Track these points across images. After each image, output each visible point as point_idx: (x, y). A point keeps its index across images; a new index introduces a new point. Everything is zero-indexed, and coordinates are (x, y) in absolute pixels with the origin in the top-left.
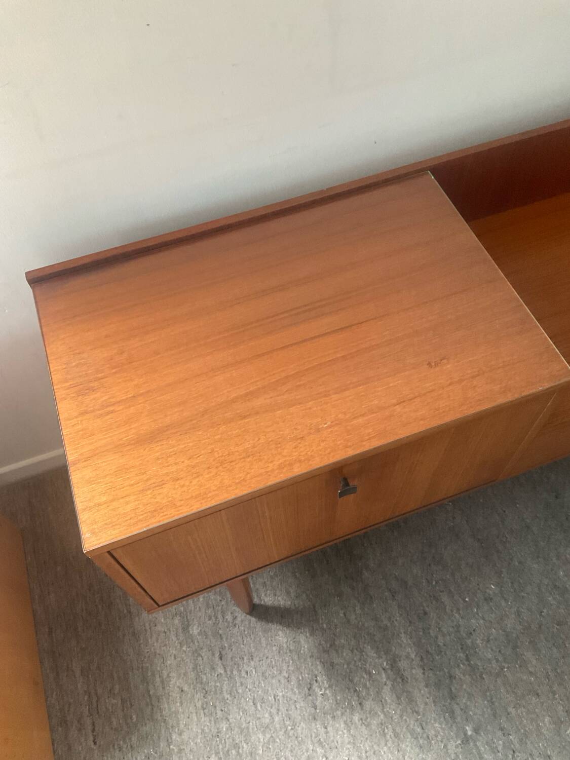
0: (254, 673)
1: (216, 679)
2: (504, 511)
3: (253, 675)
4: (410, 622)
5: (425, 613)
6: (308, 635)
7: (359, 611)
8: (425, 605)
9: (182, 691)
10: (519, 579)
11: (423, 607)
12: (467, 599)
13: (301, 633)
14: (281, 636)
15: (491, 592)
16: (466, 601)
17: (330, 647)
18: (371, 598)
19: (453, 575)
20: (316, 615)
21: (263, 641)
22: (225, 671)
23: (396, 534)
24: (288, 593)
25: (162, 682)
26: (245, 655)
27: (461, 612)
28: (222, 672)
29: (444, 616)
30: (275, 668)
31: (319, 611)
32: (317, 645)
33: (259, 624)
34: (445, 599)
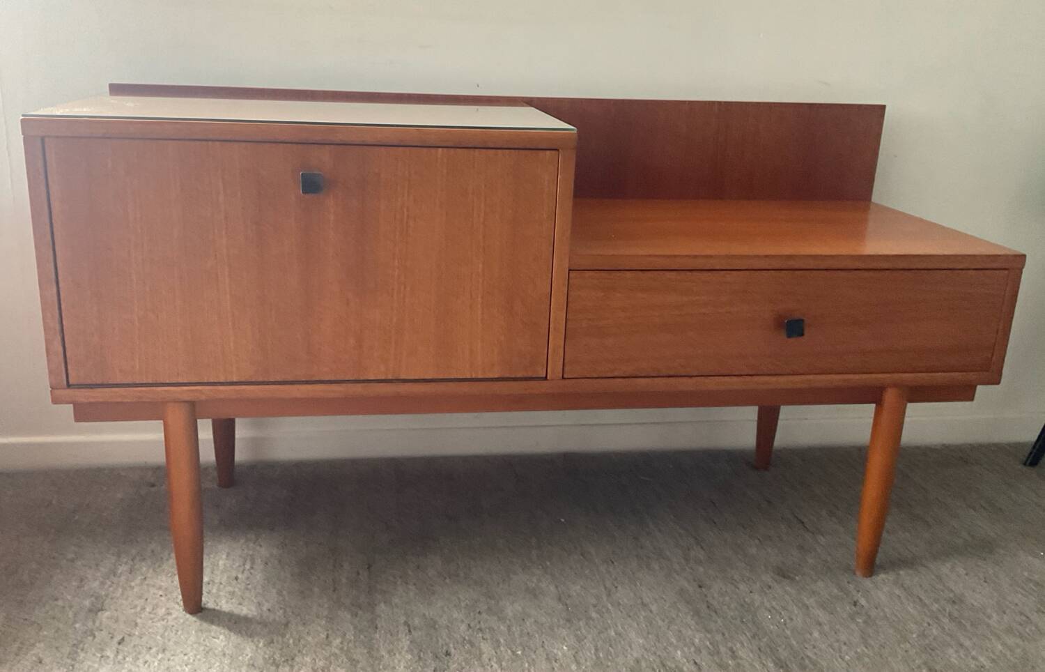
0: (156, 664)
1: (98, 660)
2: (616, 587)
3: (152, 666)
4: (420, 658)
5: (448, 654)
6: (261, 645)
7: (350, 636)
8: (451, 645)
9: (40, 662)
10: (610, 648)
11: (449, 647)
12: (519, 653)
13: (252, 641)
14: (221, 639)
15: (560, 654)
16: (517, 655)
17: (284, 662)
18: (377, 628)
19: (509, 628)
20: (284, 630)
21: (193, 639)
22: (116, 656)
23: (448, 581)
24: (259, 604)
25: (20, 649)
26: (156, 646)
27: (504, 664)
28: (112, 656)
29: (476, 663)
30: (189, 666)
31: (292, 627)
32: (267, 656)
33: (198, 623)
34: (486, 648)
